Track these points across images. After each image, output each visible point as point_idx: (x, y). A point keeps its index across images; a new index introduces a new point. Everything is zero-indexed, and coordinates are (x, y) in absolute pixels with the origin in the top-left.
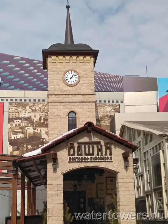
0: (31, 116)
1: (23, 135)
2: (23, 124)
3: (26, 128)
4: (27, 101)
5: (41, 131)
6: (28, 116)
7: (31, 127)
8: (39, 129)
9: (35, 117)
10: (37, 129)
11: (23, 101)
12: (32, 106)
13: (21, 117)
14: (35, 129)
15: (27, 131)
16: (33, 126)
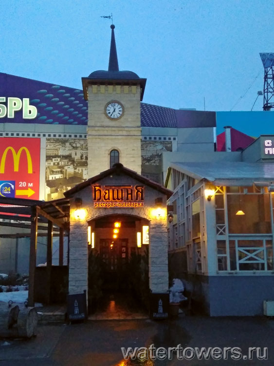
0: (71, 154)
1: (62, 175)
2: (63, 163)
3: (66, 168)
4: (67, 137)
5: (82, 170)
6: (68, 154)
7: (72, 166)
8: (80, 169)
9: (76, 155)
10: (77, 169)
11: (62, 137)
12: (72, 142)
13: (60, 154)
14: (76, 169)
15: (66, 170)
16: (74, 166)
